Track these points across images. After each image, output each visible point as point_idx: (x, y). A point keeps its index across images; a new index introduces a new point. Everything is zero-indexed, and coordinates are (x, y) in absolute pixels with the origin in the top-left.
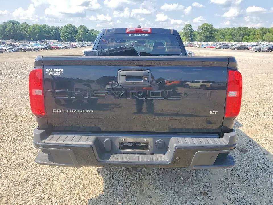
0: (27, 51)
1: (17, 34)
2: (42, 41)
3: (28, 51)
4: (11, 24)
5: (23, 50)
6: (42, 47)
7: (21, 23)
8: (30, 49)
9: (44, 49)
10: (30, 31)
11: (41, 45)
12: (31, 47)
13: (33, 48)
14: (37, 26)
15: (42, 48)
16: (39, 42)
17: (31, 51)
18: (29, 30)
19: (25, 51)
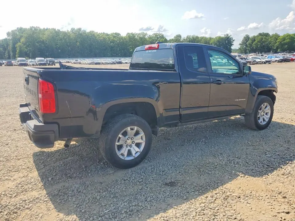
0: (256, 64)
1: (264, 46)
2: (292, 52)
3: (258, 64)
4: (260, 37)
5: (251, 63)
6: (277, 59)
7: (271, 35)
8: (261, 62)
9: (279, 61)
10: (278, 42)
11: (276, 57)
12: (262, 60)
13: (264, 60)
14: (288, 35)
15: (276, 61)
16: (285, 54)
17: (260, 64)
18: (278, 40)
19: (254, 64)
